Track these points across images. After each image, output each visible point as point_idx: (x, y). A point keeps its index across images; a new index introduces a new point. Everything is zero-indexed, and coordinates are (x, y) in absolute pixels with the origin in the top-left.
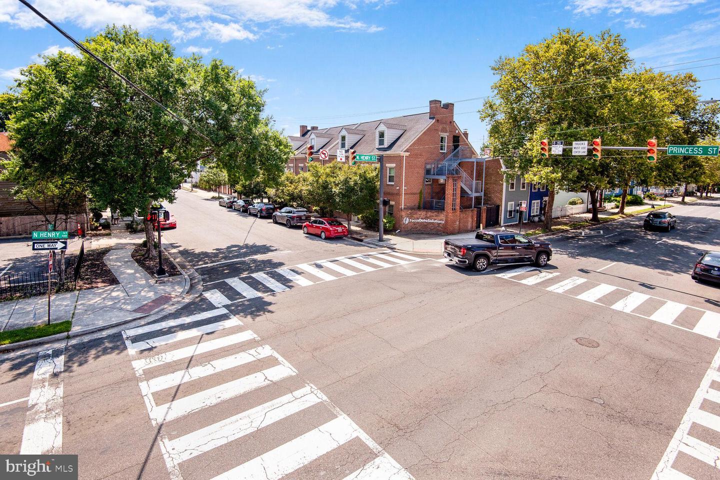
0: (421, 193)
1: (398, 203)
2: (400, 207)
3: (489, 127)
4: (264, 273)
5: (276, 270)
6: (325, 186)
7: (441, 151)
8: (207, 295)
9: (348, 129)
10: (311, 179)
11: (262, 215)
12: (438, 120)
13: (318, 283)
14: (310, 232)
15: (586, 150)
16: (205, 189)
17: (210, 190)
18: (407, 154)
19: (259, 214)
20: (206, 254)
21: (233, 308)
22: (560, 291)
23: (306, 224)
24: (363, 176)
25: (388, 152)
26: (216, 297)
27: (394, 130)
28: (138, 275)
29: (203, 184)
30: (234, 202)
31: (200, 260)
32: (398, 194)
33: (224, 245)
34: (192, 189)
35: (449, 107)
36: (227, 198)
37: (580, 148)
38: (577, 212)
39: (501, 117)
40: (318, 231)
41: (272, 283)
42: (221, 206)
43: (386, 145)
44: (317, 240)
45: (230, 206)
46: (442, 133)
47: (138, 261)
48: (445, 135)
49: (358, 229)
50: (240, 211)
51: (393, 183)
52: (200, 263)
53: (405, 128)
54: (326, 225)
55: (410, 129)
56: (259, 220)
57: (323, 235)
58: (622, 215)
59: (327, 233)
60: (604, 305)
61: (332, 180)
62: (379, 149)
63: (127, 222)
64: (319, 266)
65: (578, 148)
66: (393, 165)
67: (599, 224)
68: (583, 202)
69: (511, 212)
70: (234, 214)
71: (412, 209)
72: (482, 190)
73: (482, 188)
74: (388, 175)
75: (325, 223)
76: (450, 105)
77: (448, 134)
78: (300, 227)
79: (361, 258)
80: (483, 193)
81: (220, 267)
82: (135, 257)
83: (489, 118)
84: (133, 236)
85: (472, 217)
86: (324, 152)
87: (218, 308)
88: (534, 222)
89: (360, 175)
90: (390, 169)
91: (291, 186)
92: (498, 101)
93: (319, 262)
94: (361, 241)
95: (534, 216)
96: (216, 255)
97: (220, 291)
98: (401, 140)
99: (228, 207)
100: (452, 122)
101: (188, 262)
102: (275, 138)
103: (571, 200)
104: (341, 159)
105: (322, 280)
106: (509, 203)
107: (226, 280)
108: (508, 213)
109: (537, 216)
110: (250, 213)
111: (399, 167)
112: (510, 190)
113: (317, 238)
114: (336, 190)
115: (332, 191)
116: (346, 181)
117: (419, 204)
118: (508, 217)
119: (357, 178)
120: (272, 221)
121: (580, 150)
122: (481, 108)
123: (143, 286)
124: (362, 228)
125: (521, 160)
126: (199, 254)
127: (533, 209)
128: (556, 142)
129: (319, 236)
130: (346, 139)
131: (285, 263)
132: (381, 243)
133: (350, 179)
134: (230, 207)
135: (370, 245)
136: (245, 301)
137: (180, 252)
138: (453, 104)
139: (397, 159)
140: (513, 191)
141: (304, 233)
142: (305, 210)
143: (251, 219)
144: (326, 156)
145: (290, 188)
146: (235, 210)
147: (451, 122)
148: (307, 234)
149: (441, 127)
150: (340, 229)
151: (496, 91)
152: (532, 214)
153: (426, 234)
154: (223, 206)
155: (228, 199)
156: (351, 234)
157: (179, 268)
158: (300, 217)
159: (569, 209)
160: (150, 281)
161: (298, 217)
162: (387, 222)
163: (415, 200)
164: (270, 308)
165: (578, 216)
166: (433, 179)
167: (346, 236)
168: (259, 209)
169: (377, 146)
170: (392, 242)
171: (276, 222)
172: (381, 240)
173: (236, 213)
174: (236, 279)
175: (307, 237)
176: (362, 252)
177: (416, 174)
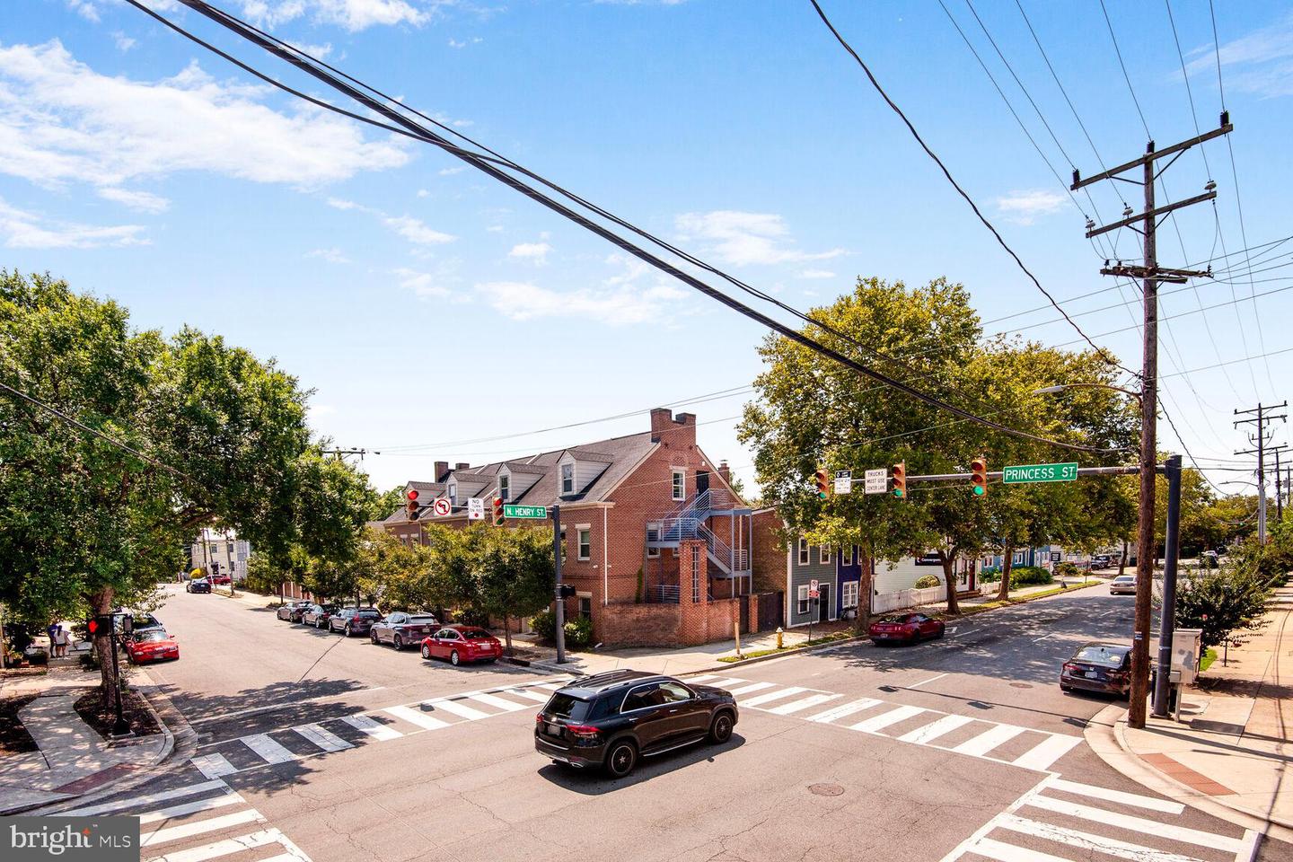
0: (640, 574)
1: (598, 594)
2: (602, 601)
3: (755, 453)
4: (320, 725)
5: (343, 718)
6: (458, 568)
7: (674, 499)
8: (200, 764)
9: (514, 466)
10: (434, 555)
11: (354, 630)
12: (666, 445)
13: (411, 734)
14: (434, 654)
15: (885, 484)
16: (259, 591)
17: (266, 592)
18: (611, 505)
19: (348, 630)
20: (222, 701)
21: (238, 780)
22: (827, 721)
23: (426, 640)
24: (526, 547)
25: (578, 503)
26: (215, 766)
27: (590, 463)
28: (78, 736)
29: (254, 581)
30: (304, 610)
31: (207, 710)
32: (598, 577)
33: (261, 684)
34: (233, 592)
35: (687, 420)
36: (291, 604)
37: (876, 481)
38: (929, 599)
39: (773, 436)
40: (446, 652)
41: (327, 740)
42: (281, 619)
43: (575, 491)
44: (443, 668)
45: (298, 619)
46: (675, 467)
47: (83, 714)
48: (681, 470)
49: (529, 645)
50: (314, 626)
51: (587, 559)
52: (207, 714)
53: (610, 460)
54: (460, 639)
55: (619, 461)
56: (347, 641)
57: (455, 658)
58: (1005, 602)
59: (462, 654)
60: (889, 736)
61: (471, 555)
62: (564, 499)
63: (84, 653)
64: (426, 708)
65: (873, 481)
66: (587, 526)
67: (960, 618)
68: (938, 584)
69: (804, 603)
70: (302, 633)
71: (623, 603)
72: (749, 566)
73: (749, 561)
74: (579, 544)
75: (458, 636)
76: (688, 417)
77: (686, 468)
78: (416, 649)
79: (512, 692)
80: (751, 570)
81: (242, 719)
82: (79, 707)
83: (754, 438)
84: (88, 674)
85: (732, 613)
86: (443, 503)
87: (211, 780)
88: (847, 619)
89: (521, 546)
90: (583, 533)
91: (403, 573)
92: (767, 409)
93: (427, 702)
94: (526, 664)
95: (847, 609)
96: (241, 701)
97: (225, 756)
98: (603, 481)
99: (294, 621)
100: (693, 447)
101: (183, 714)
102: (334, 476)
103: (920, 580)
104: (477, 515)
105: (420, 728)
106: (800, 587)
107: (242, 739)
108: (799, 605)
109: (852, 608)
110: (332, 628)
111: (598, 528)
112: (800, 564)
113: (444, 665)
114: (477, 573)
115: (470, 576)
116: (496, 556)
117: (638, 594)
118: (799, 613)
119: (516, 550)
120: (370, 640)
121: (877, 484)
122: (741, 421)
123: (83, 754)
124: (537, 643)
125: (806, 508)
126: (210, 700)
127: (846, 597)
128: (841, 473)
129: (448, 660)
130: (510, 482)
131: (366, 707)
132: (560, 667)
133: (504, 552)
134: (298, 621)
135: (539, 671)
136: (263, 768)
137: (175, 700)
138: (694, 416)
139: (593, 514)
140: (807, 566)
141: (424, 658)
142: (431, 615)
143: (334, 638)
144: (447, 509)
145: (401, 576)
146: (307, 625)
147: (691, 448)
148: (428, 658)
149: (672, 457)
150: (486, 645)
151: (762, 391)
152: (844, 607)
153: (649, 647)
154: (286, 620)
155: (295, 605)
156: (512, 655)
157: (161, 725)
158: (418, 629)
159: (914, 596)
160: (98, 744)
161: (415, 628)
162: (577, 630)
163: (629, 588)
164: (305, 777)
165: (930, 606)
166: (663, 549)
167: (499, 657)
168: (349, 619)
169: (561, 493)
170: (581, 663)
171: (377, 642)
172: (561, 661)
173: (306, 631)
174: (263, 737)
175: (426, 664)
176: (517, 683)
177: (630, 541)
